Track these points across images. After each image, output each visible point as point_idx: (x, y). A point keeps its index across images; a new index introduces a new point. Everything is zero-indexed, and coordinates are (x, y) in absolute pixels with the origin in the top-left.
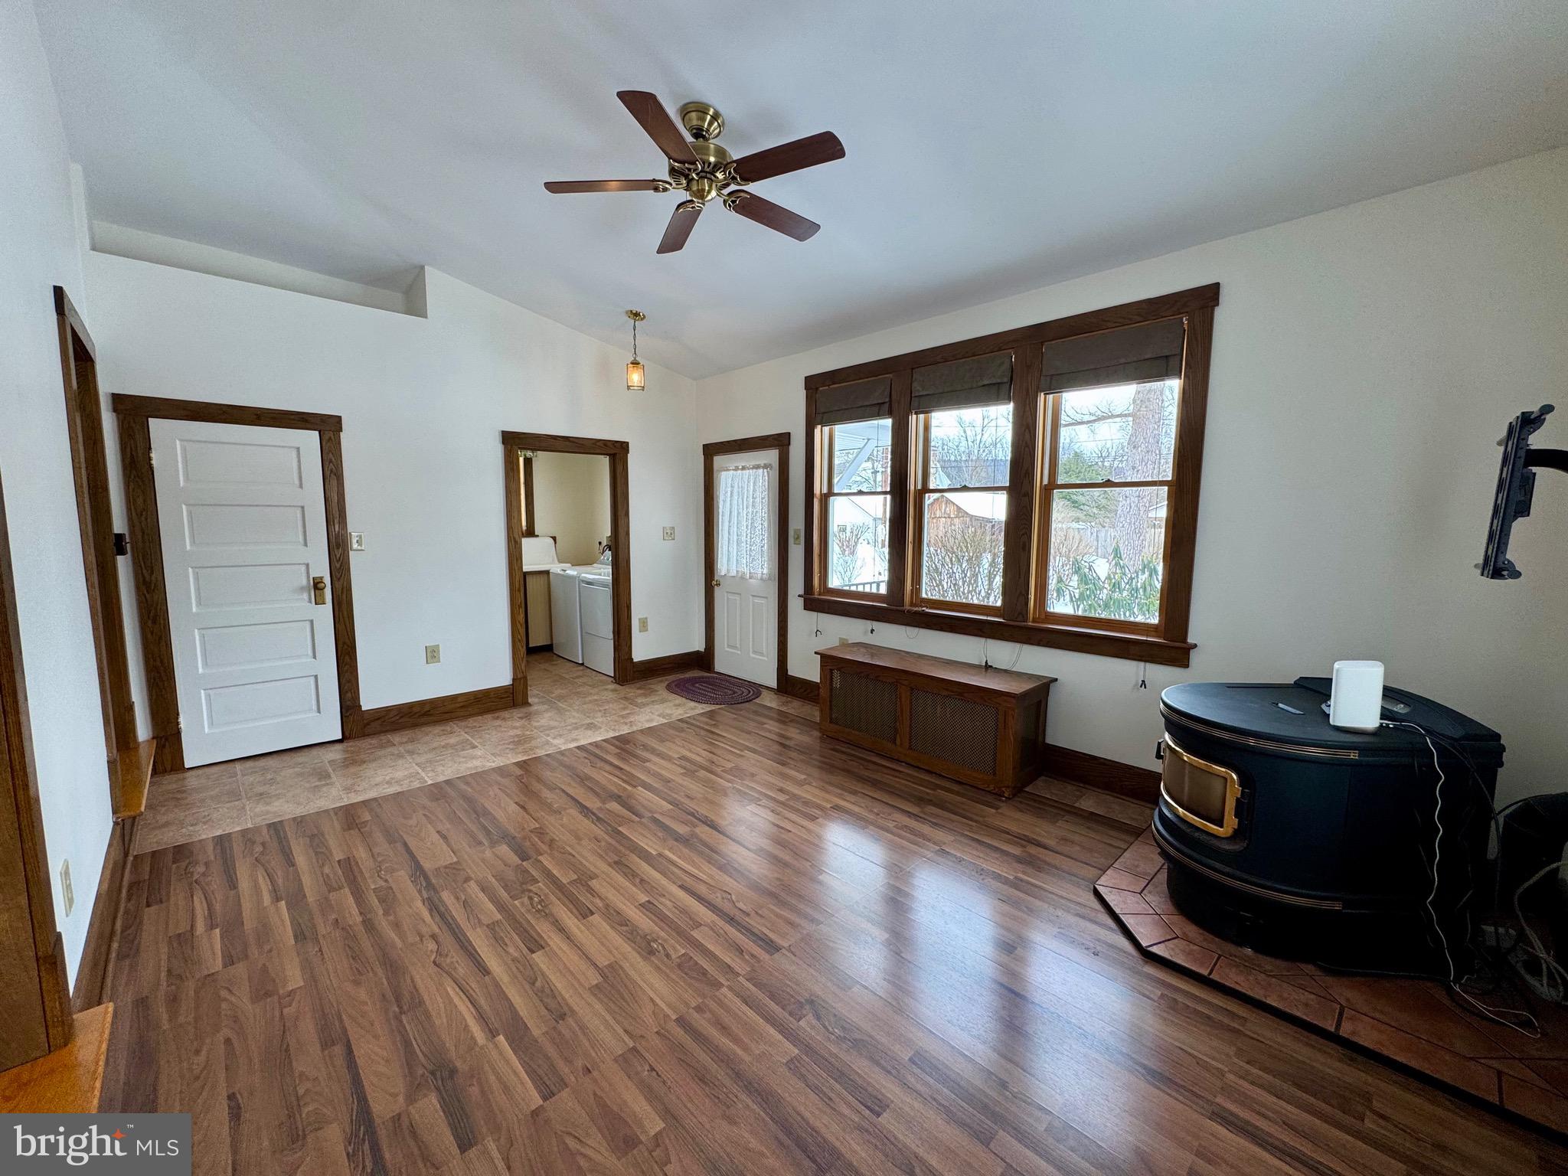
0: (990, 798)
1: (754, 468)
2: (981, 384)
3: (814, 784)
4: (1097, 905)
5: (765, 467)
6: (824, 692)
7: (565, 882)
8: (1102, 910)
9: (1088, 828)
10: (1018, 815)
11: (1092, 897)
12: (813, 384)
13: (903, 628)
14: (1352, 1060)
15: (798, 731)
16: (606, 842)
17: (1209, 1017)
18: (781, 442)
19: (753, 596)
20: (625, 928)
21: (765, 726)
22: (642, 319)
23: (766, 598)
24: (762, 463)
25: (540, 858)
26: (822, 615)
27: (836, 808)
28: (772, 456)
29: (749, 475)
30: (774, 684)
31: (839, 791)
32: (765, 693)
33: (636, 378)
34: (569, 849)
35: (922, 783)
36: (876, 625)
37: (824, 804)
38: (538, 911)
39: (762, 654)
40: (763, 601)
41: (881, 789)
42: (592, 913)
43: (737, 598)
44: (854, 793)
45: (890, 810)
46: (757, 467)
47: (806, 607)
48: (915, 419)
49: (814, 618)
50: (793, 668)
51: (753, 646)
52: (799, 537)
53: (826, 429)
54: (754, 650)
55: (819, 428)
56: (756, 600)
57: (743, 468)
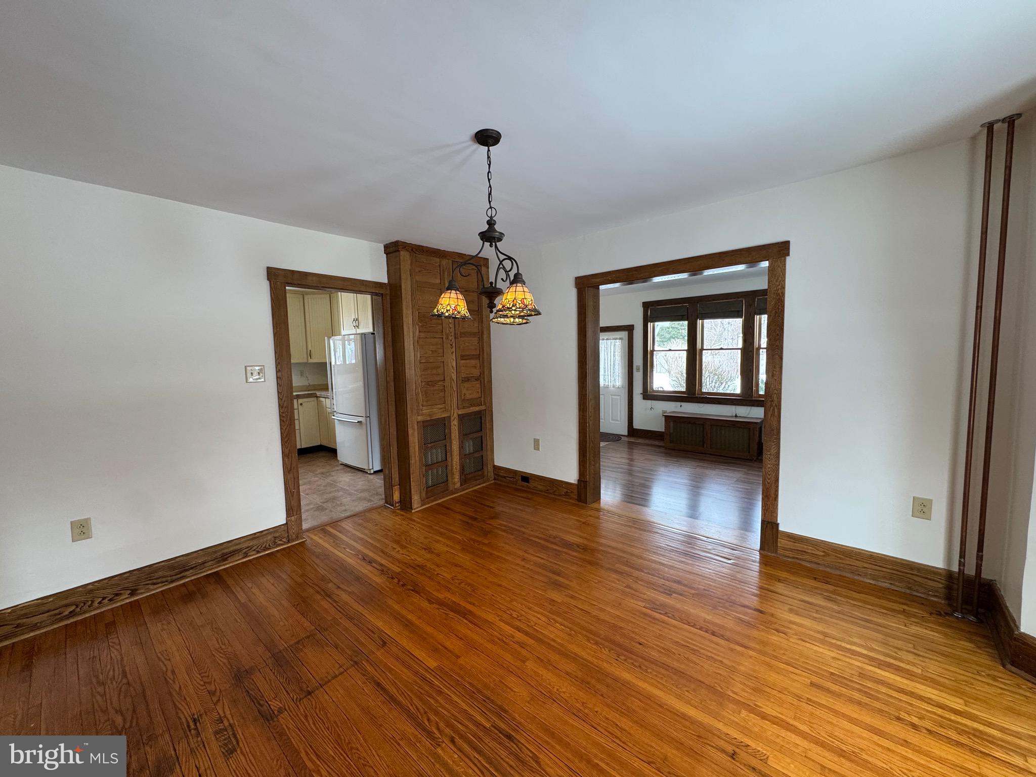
1: (613, 339)
5: (620, 339)
6: (666, 435)
12: (646, 305)
13: (696, 404)
18: (630, 329)
19: (611, 395)
24: (618, 337)
26: (653, 401)
28: (624, 334)
29: (611, 343)
30: (626, 433)
32: (622, 437)
36: (683, 404)
39: (618, 421)
40: (618, 397)
46: (616, 339)
47: (644, 398)
48: (699, 322)
49: (649, 403)
50: (637, 425)
51: (612, 418)
52: (639, 369)
53: (652, 324)
54: (612, 420)
55: (649, 323)
56: (613, 397)
57: (607, 339)
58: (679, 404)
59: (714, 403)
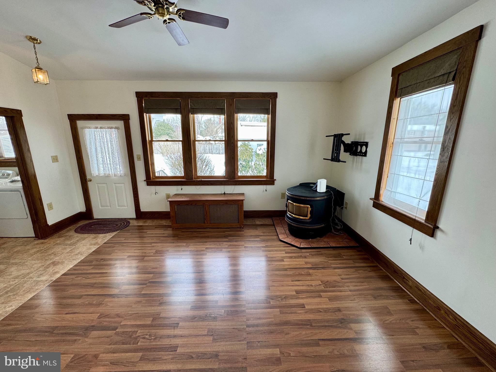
0: (239, 229)
1: (108, 128)
2: (216, 107)
3: (191, 245)
4: (283, 243)
5: (116, 128)
6: (172, 214)
7: (150, 323)
8: (285, 244)
9: (264, 228)
10: (250, 231)
11: (280, 242)
12: (140, 95)
14: (334, 249)
15: (163, 230)
16: (144, 300)
17: (317, 254)
18: (125, 118)
19: (114, 183)
20: (196, 319)
21: (147, 233)
22: (39, 43)
23: (124, 183)
24: (114, 126)
25: (122, 324)
26: (156, 186)
27: (206, 248)
28: (120, 124)
30: (134, 216)
31: (202, 243)
33: (41, 77)
34: (130, 312)
35: (221, 232)
37: (203, 249)
38: (155, 339)
39: (125, 206)
40: (122, 185)
41: (211, 238)
42: (178, 324)
43: (104, 185)
44: (206, 242)
45: (222, 243)
46: (111, 128)
47: (148, 185)
48: (191, 116)
49: (153, 188)
50: (144, 208)
51: (118, 204)
52: (140, 158)
53: (147, 115)
54: (119, 206)
55: (145, 114)
56: (117, 185)
57: (101, 128)
58: (180, 187)
59: (208, 185)
